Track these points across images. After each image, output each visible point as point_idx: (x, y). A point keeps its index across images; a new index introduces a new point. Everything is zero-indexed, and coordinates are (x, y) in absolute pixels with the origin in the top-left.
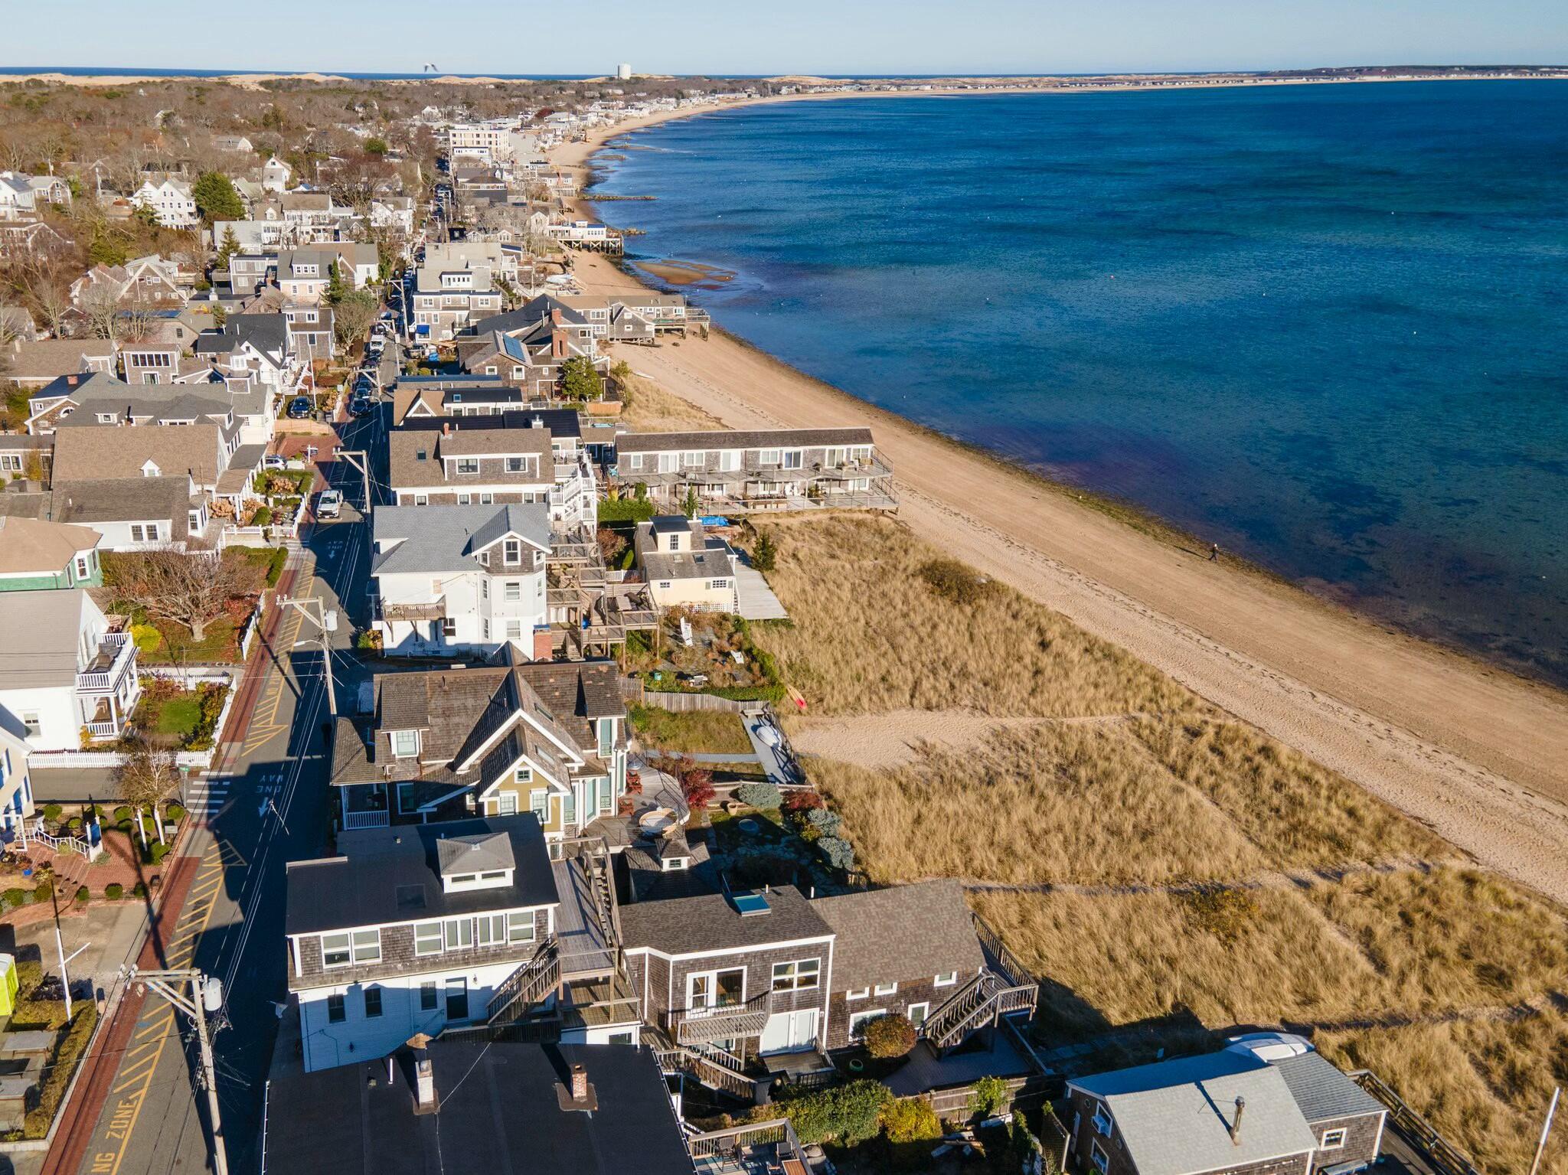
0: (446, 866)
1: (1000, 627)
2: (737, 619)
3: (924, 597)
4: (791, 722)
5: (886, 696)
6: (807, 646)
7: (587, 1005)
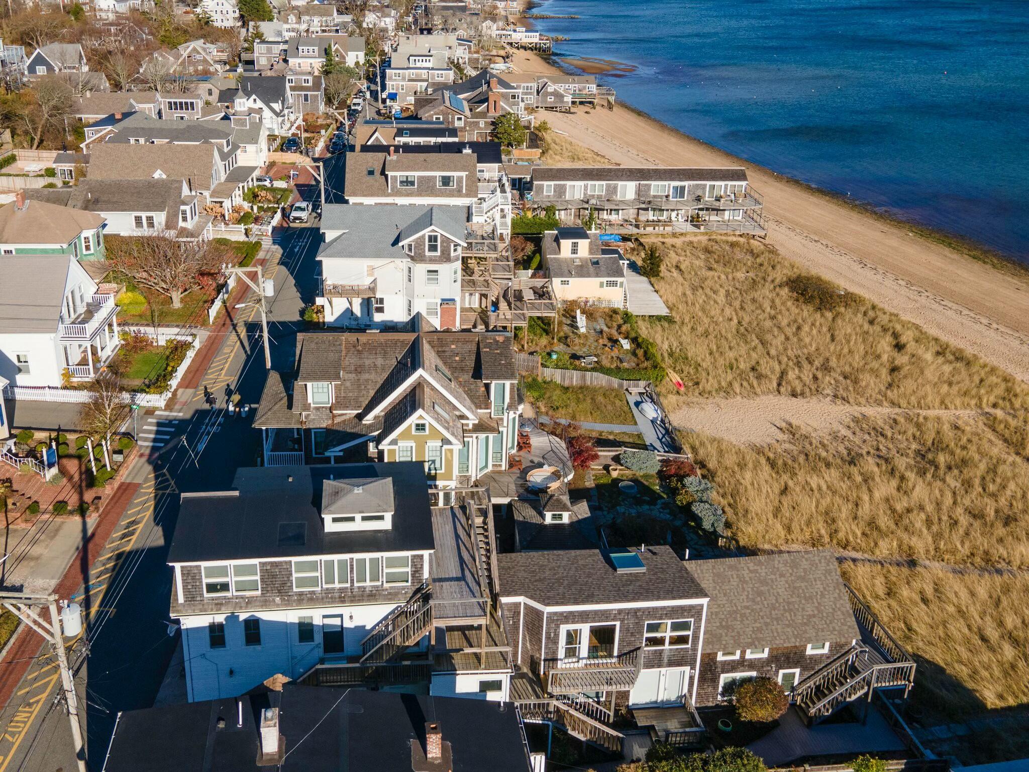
0: (326, 507)
1: (858, 329)
2: (626, 314)
3: (789, 304)
4: (670, 400)
5: (755, 383)
6: (687, 338)
7: (458, 651)
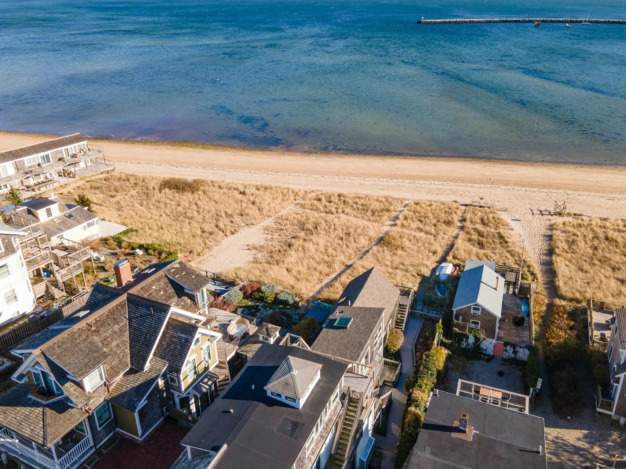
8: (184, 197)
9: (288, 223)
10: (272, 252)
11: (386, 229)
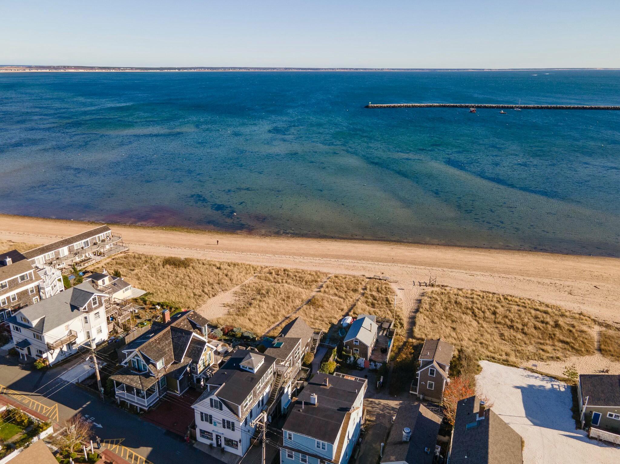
8: (180, 271)
9: (250, 289)
10: (239, 308)
11: (314, 294)
